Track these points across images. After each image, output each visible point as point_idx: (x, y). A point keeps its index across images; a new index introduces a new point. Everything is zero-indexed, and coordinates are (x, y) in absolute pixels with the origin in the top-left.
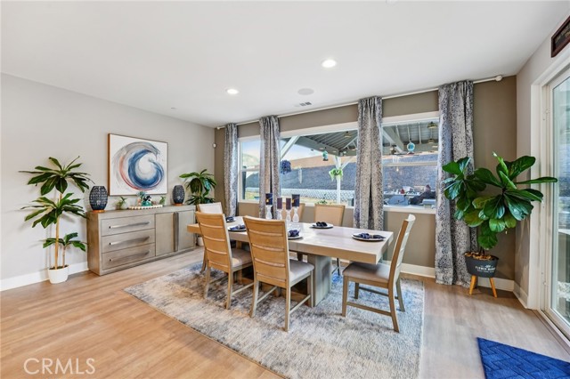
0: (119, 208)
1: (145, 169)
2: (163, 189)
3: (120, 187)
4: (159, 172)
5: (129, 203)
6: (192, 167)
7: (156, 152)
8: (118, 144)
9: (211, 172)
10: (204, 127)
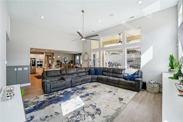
0: (63, 64)
1: (66, 60)
2: (67, 62)
3: (63, 62)
4: (67, 60)
5: (64, 64)
6: (71, 59)
7: (67, 58)
8: (63, 58)
9: (74, 60)
10: (73, 54)
